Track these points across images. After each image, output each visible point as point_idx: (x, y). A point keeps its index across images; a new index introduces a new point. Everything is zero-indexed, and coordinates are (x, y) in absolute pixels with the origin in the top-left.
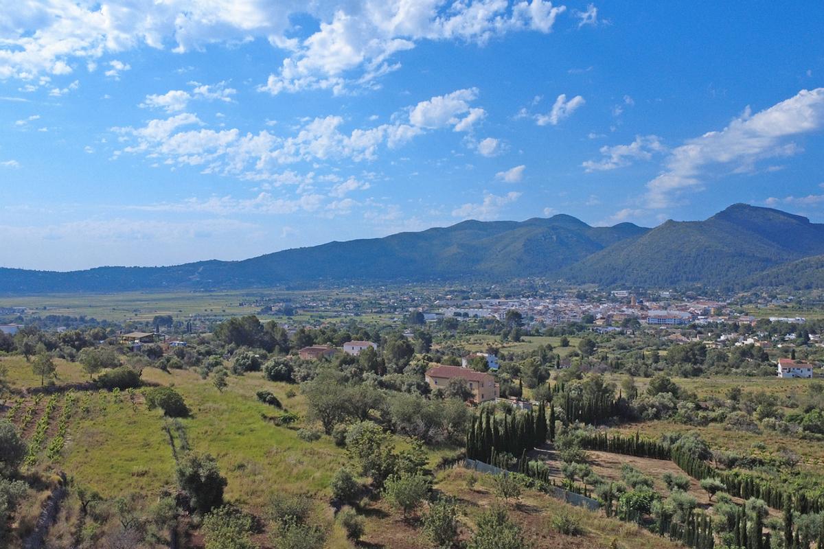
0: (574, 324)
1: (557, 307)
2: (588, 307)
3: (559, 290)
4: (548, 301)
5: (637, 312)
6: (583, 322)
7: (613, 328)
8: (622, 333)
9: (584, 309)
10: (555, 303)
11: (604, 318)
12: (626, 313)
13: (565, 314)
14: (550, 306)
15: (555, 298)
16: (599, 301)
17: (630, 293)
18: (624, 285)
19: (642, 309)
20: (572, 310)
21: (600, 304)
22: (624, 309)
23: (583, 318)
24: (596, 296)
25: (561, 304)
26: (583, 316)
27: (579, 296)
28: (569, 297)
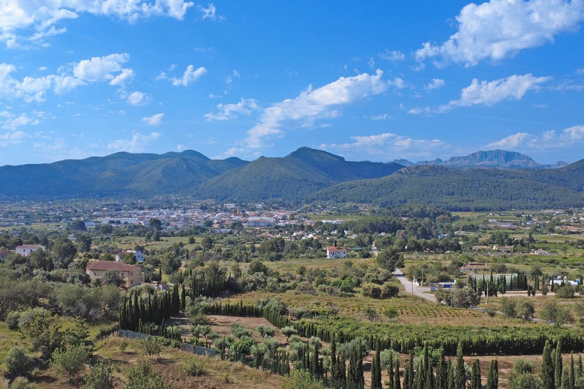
0: (198, 227)
1: (187, 216)
2: (208, 215)
3: (188, 203)
4: (180, 211)
5: (241, 218)
6: (204, 226)
7: (225, 230)
8: (231, 233)
9: (205, 217)
10: (185, 213)
11: (219, 223)
12: (234, 219)
13: (192, 220)
14: (182, 215)
15: (185, 209)
16: (216, 211)
17: (236, 205)
18: (232, 200)
19: (244, 216)
20: (197, 218)
21: (217, 213)
22: (233, 216)
23: (205, 223)
24: (213, 208)
25: (189, 214)
26: (204, 221)
27: (202, 208)
28: (195, 208)
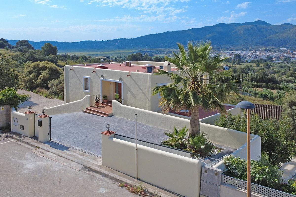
0: (263, 59)
2: (270, 54)
3: (258, 48)
4: (253, 52)
5: (290, 56)
6: (266, 59)
7: (279, 61)
8: (282, 63)
9: (268, 55)
10: (255, 53)
11: (276, 58)
12: (286, 56)
13: (260, 56)
15: (256, 51)
17: (288, 49)
18: (286, 46)
19: (293, 54)
20: (262, 55)
21: (275, 53)
22: (285, 54)
24: (273, 50)
25: (258, 53)
26: (267, 57)
27: (266, 50)
28: (262, 50)
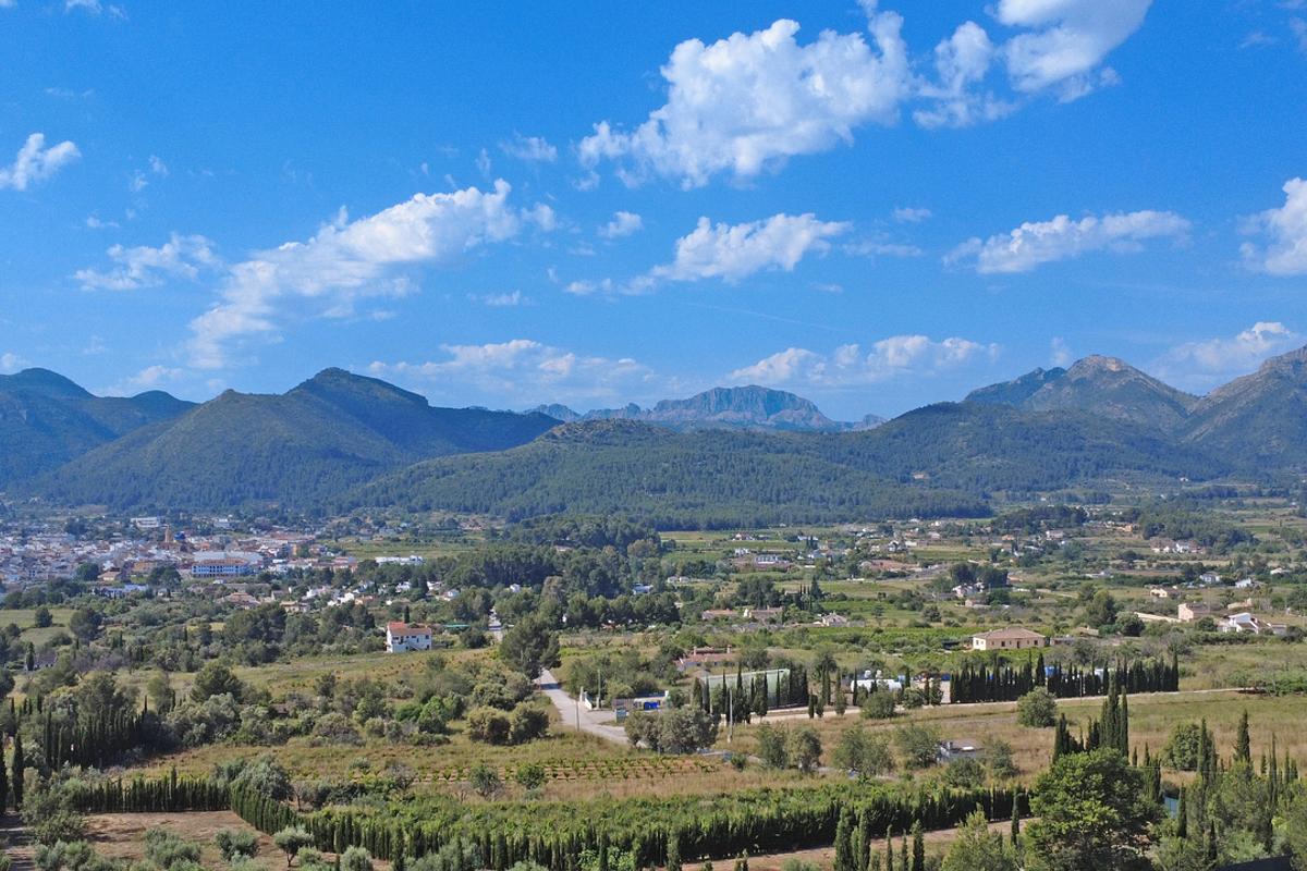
0: (61, 583)
1: (30, 551)
2: (88, 548)
3: (33, 517)
4: (10, 539)
5: (175, 556)
6: (76, 579)
7: (133, 587)
8: (149, 595)
9: (80, 553)
10: (23, 543)
11: (118, 570)
12: (157, 557)
13: (45, 563)
14: (16, 550)
15: (24, 534)
16: (109, 537)
17: (163, 522)
18: (152, 506)
19: (183, 549)
20: (57, 556)
21: (110, 543)
22: (153, 550)
23: (79, 571)
24: (102, 528)
25: (36, 546)
26: (77, 565)
27: (71, 529)
28: (52, 530)
